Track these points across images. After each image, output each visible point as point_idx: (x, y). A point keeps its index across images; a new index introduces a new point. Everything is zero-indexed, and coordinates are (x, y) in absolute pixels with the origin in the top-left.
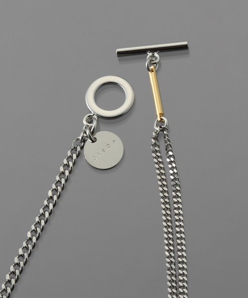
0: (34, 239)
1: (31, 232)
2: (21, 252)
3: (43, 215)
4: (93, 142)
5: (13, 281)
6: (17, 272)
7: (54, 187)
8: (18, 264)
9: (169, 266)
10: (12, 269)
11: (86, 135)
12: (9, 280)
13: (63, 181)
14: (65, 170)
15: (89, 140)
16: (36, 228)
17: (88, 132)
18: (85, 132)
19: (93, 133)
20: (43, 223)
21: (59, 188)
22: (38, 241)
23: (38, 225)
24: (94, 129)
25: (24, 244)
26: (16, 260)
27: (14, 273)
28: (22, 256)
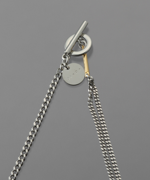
0: (38, 126)
1: (36, 122)
2: (30, 134)
3: (42, 112)
4: (68, 69)
5: (27, 151)
6: (29, 145)
7: (47, 96)
8: (29, 141)
9: (105, 156)
10: (26, 144)
11: (63, 66)
12: (24, 150)
13: (52, 93)
14: (52, 87)
15: (65, 68)
16: (38, 120)
17: (64, 64)
18: (63, 65)
19: (67, 64)
20: (42, 117)
21: (50, 97)
22: (40, 127)
23: (39, 118)
24: (67, 62)
25: (32, 130)
26: (28, 139)
27: (27, 146)
28: (31, 136)
